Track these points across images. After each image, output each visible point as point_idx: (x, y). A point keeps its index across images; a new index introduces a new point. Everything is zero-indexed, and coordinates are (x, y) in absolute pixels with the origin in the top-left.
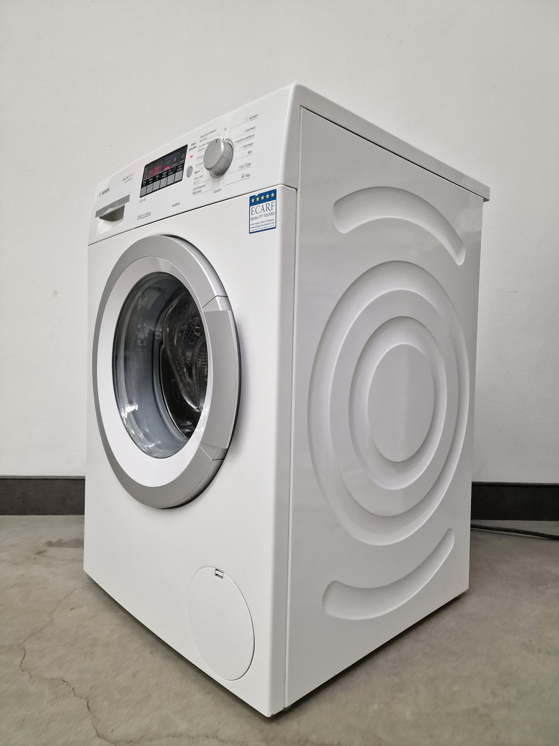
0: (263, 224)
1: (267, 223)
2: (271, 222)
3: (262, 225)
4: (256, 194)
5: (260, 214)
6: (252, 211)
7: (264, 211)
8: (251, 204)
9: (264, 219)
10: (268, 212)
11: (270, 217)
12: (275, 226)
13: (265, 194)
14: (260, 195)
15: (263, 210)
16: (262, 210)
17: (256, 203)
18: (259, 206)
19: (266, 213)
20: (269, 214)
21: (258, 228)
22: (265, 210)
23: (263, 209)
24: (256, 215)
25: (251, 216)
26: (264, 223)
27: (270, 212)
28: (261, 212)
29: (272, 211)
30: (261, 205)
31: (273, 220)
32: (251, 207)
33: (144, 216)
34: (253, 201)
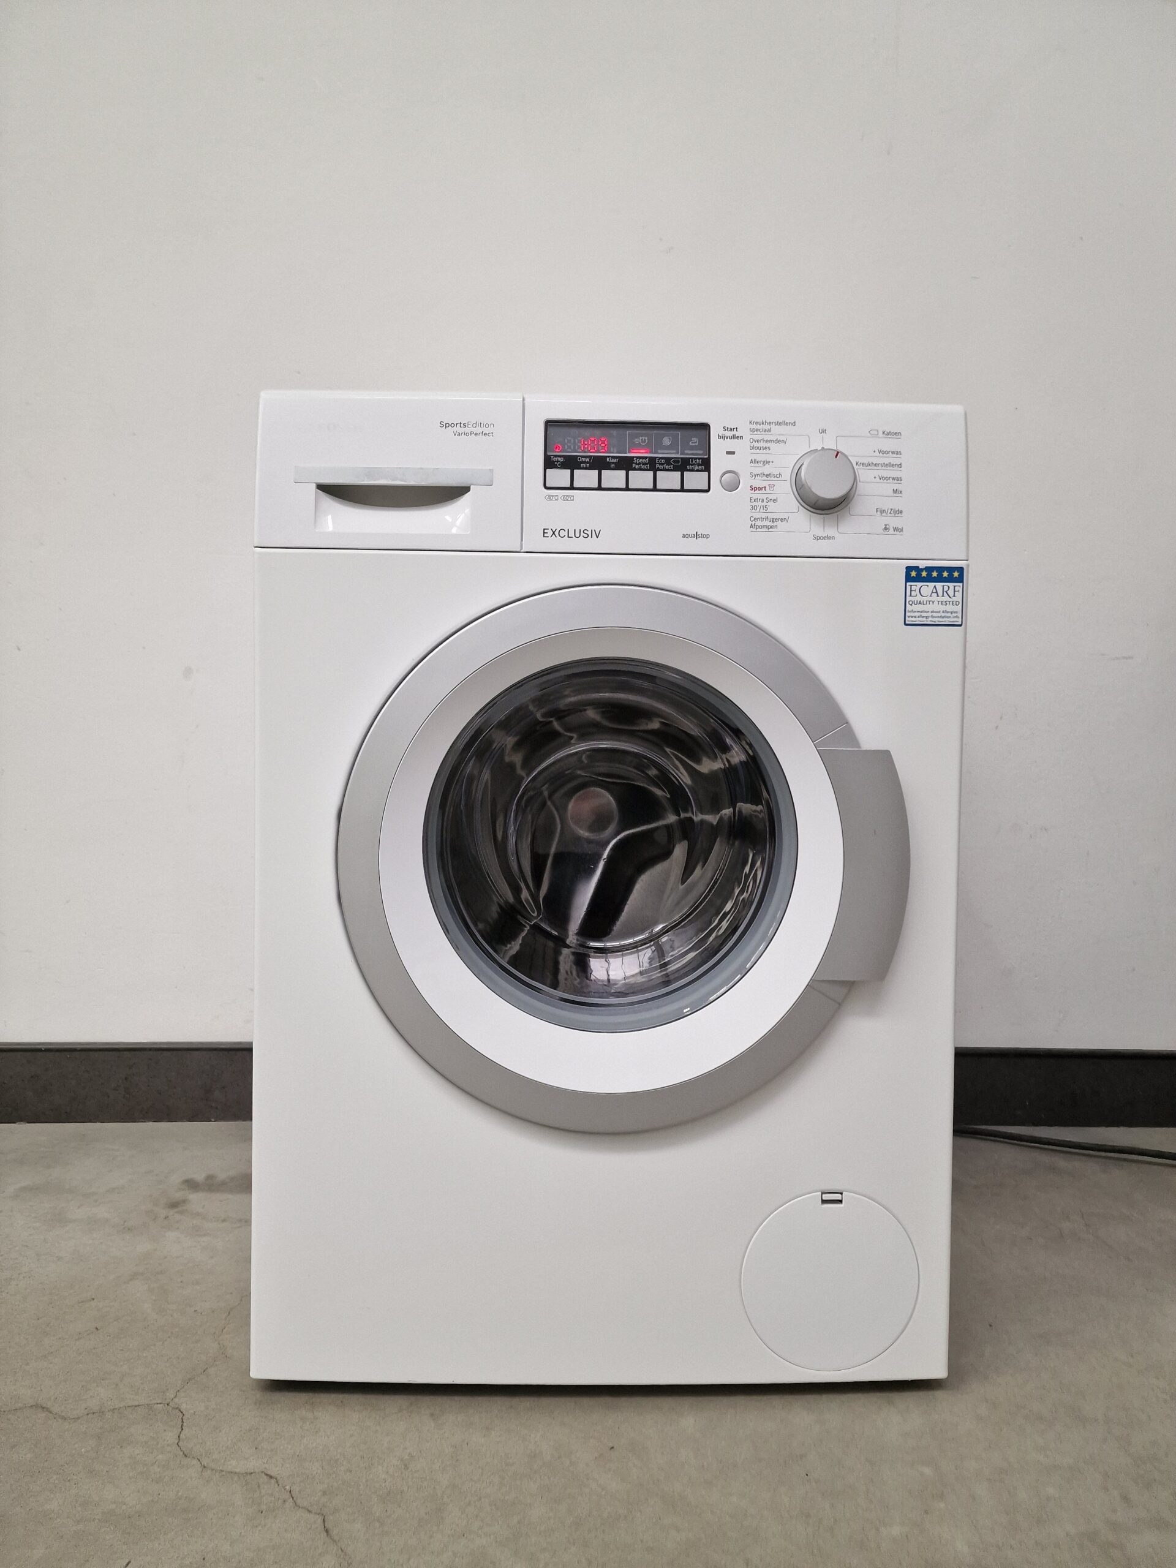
0: (934, 614)
1: (943, 615)
2: (951, 616)
3: (932, 617)
4: (922, 564)
5: (929, 598)
6: (911, 591)
7: (938, 596)
8: (908, 578)
9: (937, 607)
10: (946, 598)
11: (949, 608)
12: (960, 623)
13: (941, 569)
14: (929, 569)
15: (936, 594)
16: (932, 592)
17: (919, 579)
18: (928, 586)
19: (941, 599)
20: (948, 603)
21: (924, 619)
22: (940, 594)
23: (934, 591)
24: (919, 598)
25: (908, 598)
26: (939, 615)
27: (950, 600)
28: (931, 596)
29: (954, 599)
30: (931, 585)
31: (957, 612)
32: (908, 584)
33: (572, 534)
34: (914, 575)
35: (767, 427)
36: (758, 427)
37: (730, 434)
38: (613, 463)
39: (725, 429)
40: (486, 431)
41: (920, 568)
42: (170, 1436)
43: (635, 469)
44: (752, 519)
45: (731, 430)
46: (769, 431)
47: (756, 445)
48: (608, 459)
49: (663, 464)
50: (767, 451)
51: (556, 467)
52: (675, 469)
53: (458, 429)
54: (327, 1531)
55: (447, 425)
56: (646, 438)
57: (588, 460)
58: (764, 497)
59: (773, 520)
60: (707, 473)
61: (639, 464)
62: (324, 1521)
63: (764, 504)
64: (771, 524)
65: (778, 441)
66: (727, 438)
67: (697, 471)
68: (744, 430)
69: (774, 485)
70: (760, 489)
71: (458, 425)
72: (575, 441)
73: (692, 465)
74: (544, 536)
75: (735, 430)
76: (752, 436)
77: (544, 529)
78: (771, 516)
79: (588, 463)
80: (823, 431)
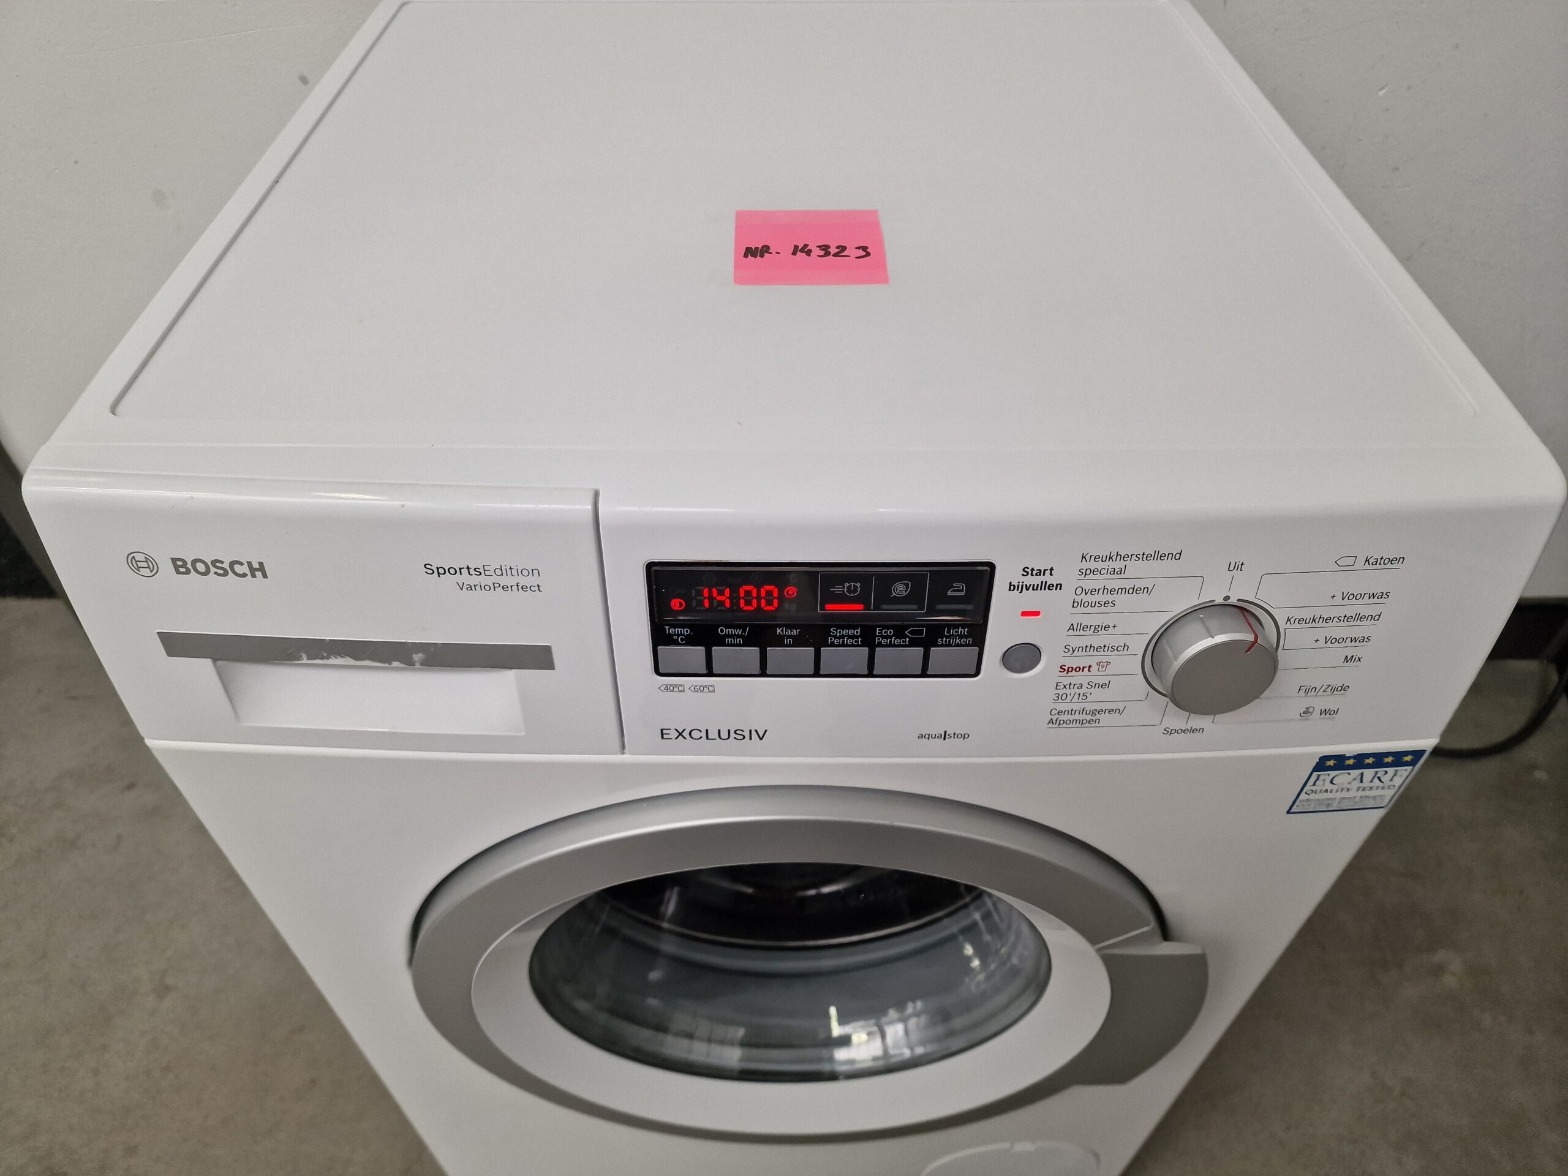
0: (1345, 801)
1: (1359, 800)
2: (1372, 800)
3: (1340, 803)
6: (1316, 780)
8: (1320, 768)
9: (1353, 794)
10: (1376, 784)
11: (1377, 792)
12: (1381, 806)
16: (1354, 780)
17: (1338, 767)
21: (1322, 806)
24: (1327, 786)
25: (1310, 788)
26: (1351, 800)
27: (1383, 785)
28: (1349, 783)
29: (1389, 783)
31: (1382, 796)
32: (1316, 773)
33: (713, 734)
34: (1332, 764)
35: (1118, 564)
36: (1100, 565)
37: (1036, 580)
38: (789, 637)
39: (1026, 572)
40: (523, 581)
41: (1347, 755)
43: (833, 645)
44: (1054, 712)
45: (1039, 572)
46: (1121, 571)
47: (1089, 598)
48: (779, 631)
49: (887, 637)
50: (1109, 609)
51: (676, 643)
52: (913, 643)
53: (465, 578)
55: (440, 572)
56: (858, 585)
57: (739, 632)
58: (1084, 681)
59: (1093, 713)
60: (977, 648)
61: (843, 636)
63: (1084, 690)
64: (1089, 717)
65: (1135, 590)
66: (1027, 589)
67: (957, 645)
68: (1067, 574)
69: (1108, 663)
70: (1079, 669)
71: (465, 571)
73: (947, 637)
74: (662, 738)
75: (1048, 572)
76: (1080, 584)
77: (662, 730)
78: (1090, 707)
79: (738, 636)
80: (1239, 566)
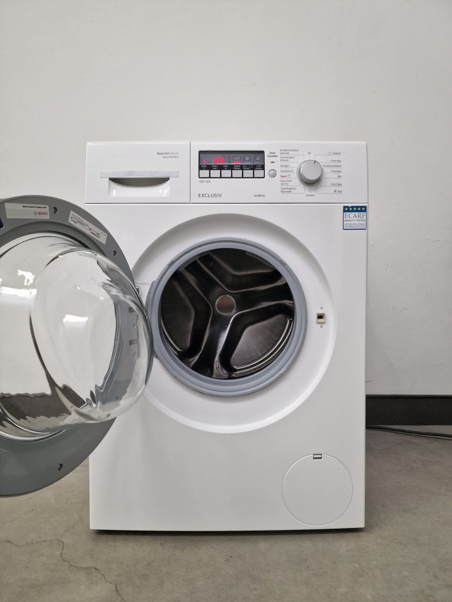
0: (355, 225)
1: (359, 225)
2: (362, 225)
3: (354, 226)
4: (350, 205)
5: (353, 219)
6: (345, 216)
7: (356, 218)
8: (344, 211)
9: (356, 222)
10: (360, 218)
11: (361, 222)
12: (365, 228)
13: (357, 207)
14: (353, 207)
15: (355, 217)
16: (354, 216)
17: (348, 211)
18: (352, 214)
19: (357, 219)
20: (360, 220)
21: (351, 227)
22: (357, 217)
23: (355, 216)
24: (349, 219)
25: (344, 219)
26: (357, 225)
27: (361, 219)
28: (353, 218)
29: (363, 219)
30: (354, 213)
31: (364, 224)
32: (344, 213)
33: (210, 196)
34: (347, 209)
35: (287, 152)
36: (284, 152)
37: (272, 155)
38: (226, 167)
39: (271, 153)
40: (175, 156)
41: (349, 206)
42: (58, 553)
43: (235, 170)
44: (282, 189)
45: (273, 153)
46: (288, 153)
47: (283, 159)
48: (224, 166)
49: (245, 167)
50: (287, 162)
51: (203, 169)
52: (251, 169)
53: (165, 155)
54: (117, 591)
55: (160, 154)
56: (239, 157)
57: (216, 166)
58: (286, 180)
59: (290, 189)
60: (263, 171)
61: (236, 167)
62: (116, 587)
63: (286, 182)
64: (289, 190)
65: (291, 158)
66: (271, 157)
67: (259, 170)
68: (278, 153)
69: (290, 175)
70: (285, 176)
71: (165, 154)
72: (211, 159)
73: (257, 167)
74: (199, 197)
75: (274, 153)
76: (281, 156)
77: (199, 194)
78: (289, 187)
79: (216, 167)
80: (310, 153)
